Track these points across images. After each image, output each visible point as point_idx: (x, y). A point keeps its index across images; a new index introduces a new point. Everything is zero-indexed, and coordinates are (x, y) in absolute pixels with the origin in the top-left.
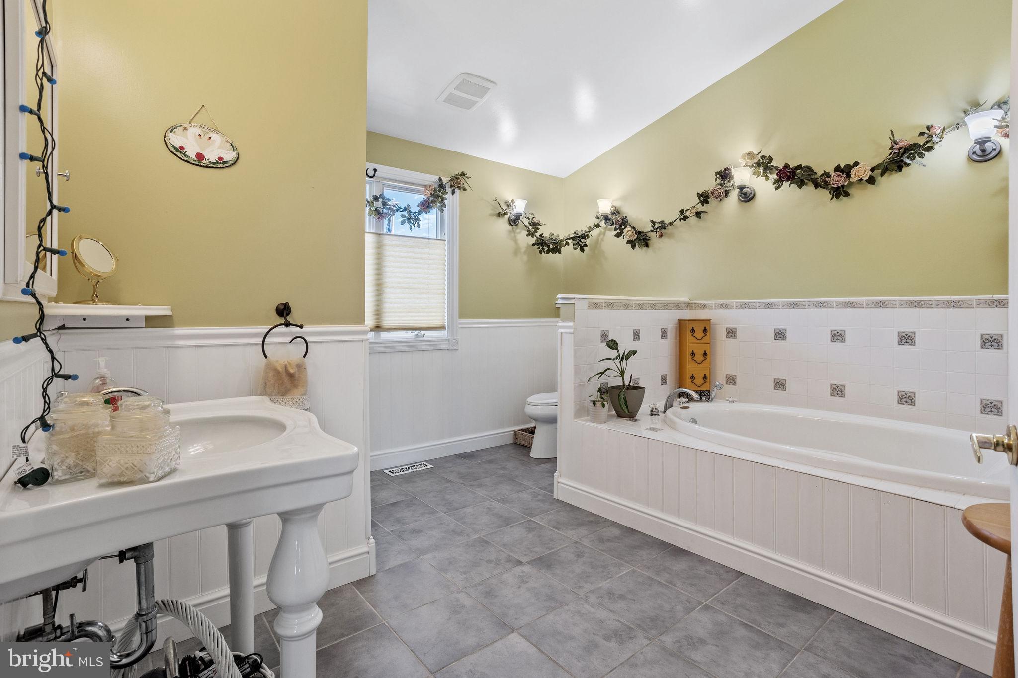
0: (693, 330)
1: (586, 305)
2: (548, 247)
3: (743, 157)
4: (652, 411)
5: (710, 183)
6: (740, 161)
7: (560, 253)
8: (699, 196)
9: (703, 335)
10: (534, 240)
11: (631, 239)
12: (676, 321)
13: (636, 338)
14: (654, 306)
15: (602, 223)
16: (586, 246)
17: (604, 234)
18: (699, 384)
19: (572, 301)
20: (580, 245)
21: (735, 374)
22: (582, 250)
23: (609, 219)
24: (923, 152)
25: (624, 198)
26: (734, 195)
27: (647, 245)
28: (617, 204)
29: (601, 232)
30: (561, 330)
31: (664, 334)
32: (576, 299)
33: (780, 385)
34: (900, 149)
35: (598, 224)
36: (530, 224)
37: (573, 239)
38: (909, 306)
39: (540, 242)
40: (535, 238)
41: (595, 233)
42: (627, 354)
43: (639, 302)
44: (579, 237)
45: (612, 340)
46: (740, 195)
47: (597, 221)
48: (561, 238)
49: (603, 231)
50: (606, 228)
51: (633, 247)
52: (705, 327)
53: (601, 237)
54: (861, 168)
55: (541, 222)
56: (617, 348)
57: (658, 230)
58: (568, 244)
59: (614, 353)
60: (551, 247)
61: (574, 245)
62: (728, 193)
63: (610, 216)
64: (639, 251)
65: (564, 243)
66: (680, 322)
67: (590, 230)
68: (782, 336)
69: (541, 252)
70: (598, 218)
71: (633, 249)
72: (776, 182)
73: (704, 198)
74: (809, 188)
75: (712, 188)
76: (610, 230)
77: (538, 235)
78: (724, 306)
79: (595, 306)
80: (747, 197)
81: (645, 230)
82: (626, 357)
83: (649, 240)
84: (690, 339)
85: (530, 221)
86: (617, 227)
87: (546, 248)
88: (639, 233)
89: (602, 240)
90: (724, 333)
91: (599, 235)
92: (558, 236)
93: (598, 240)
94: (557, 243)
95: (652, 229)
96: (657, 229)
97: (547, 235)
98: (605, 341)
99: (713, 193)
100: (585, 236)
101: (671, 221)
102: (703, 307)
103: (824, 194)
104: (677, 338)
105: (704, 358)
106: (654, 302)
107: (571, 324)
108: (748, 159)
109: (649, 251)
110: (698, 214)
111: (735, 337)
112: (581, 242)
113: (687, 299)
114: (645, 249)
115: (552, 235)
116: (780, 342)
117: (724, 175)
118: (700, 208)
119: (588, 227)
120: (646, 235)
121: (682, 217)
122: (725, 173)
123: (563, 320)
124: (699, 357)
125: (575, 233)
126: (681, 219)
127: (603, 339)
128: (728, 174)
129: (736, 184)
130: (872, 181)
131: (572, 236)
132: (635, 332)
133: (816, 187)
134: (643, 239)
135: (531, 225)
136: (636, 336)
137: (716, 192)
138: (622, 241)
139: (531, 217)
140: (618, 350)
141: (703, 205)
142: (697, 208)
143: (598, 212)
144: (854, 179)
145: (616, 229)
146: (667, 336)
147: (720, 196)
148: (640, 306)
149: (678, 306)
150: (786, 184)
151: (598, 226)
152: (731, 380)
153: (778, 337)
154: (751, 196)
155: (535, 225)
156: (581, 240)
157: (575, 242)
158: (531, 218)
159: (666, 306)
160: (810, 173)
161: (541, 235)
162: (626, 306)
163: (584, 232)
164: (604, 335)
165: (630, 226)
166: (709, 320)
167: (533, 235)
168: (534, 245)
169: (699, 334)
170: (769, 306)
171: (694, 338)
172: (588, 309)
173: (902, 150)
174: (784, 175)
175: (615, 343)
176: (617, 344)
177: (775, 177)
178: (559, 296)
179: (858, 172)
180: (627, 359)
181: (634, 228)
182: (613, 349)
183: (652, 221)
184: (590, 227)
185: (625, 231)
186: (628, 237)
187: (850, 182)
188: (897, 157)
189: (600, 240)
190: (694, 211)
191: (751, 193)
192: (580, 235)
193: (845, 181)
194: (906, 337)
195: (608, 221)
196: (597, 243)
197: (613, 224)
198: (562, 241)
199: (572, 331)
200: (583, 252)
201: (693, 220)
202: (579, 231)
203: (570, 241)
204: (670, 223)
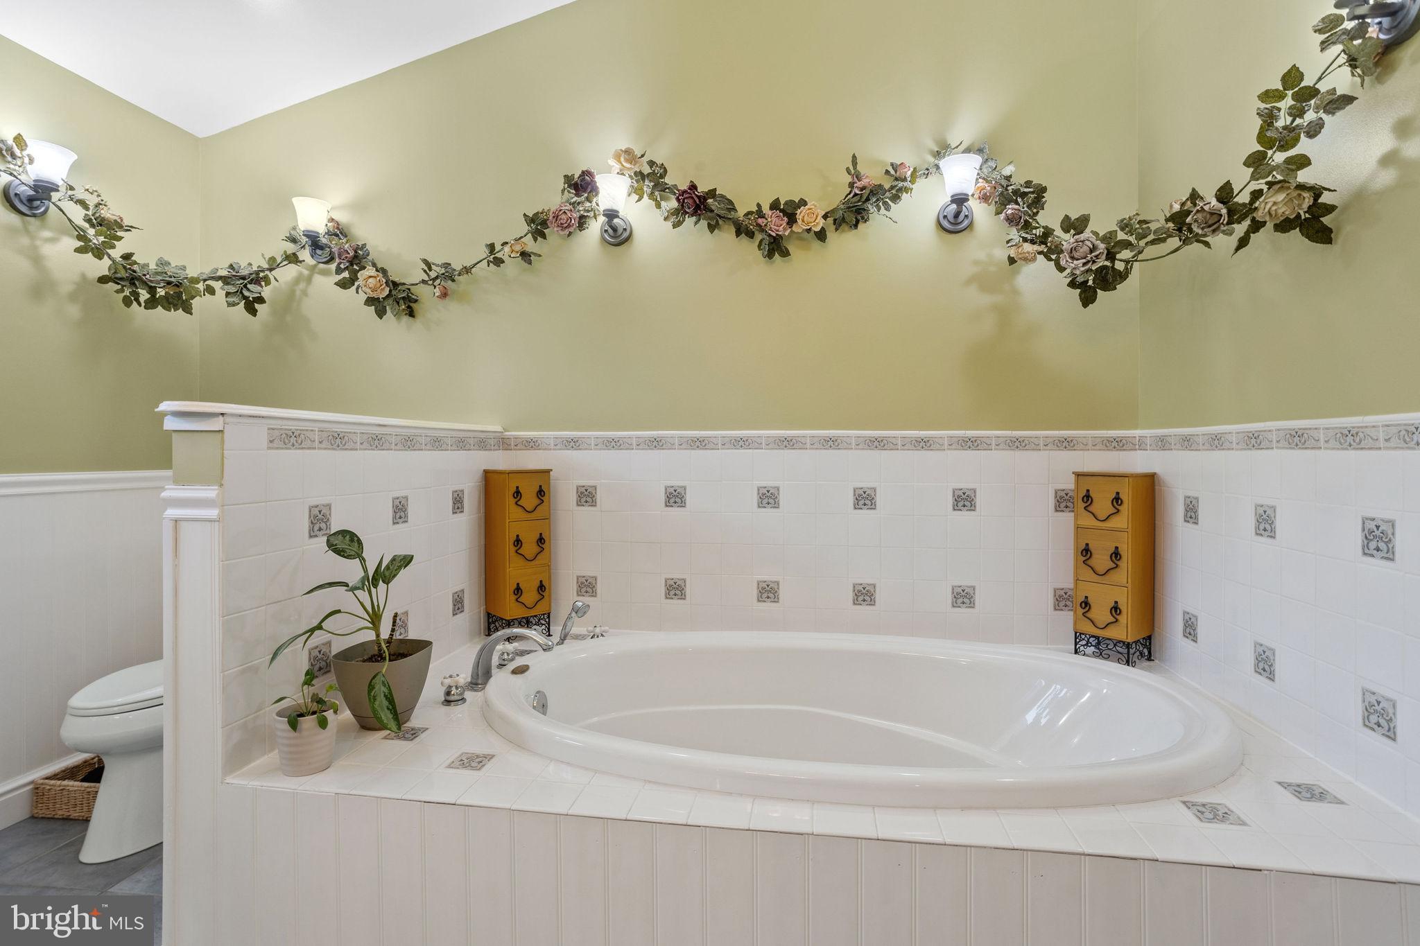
0: (517, 494)
1: (260, 434)
2: (152, 290)
3: (617, 157)
4: (448, 693)
5: (553, 198)
6: (612, 162)
7: (188, 310)
8: (531, 220)
9: (537, 501)
10: (102, 267)
11: (375, 295)
12: (478, 475)
13: (400, 518)
14: (437, 443)
15: (305, 255)
16: (261, 300)
17: (309, 280)
18: (529, 602)
19: (216, 424)
20: (245, 298)
21: (594, 575)
22: (252, 310)
23: (322, 248)
24: (889, 201)
25: (359, 206)
26: (596, 226)
27: (411, 313)
28: (342, 217)
29: (301, 274)
30: (172, 512)
31: (458, 503)
32: (228, 419)
33: (675, 590)
34: (862, 189)
35: (294, 254)
36: (89, 221)
37: (225, 280)
38: (869, 446)
39: (122, 274)
40: (106, 262)
41: (287, 273)
42: (388, 567)
43: (404, 432)
44: (243, 278)
45: (344, 533)
46: (606, 231)
47: (291, 248)
48: (192, 272)
49: (306, 272)
50: (315, 266)
51: (381, 313)
52: (540, 486)
53: (302, 286)
54: (810, 209)
55: (126, 222)
56: (359, 555)
57: (438, 281)
58: (211, 291)
59: (351, 571)
60: (161, 292)
61: (228, 294)
62: (585, 223)
63: (324, 240)
64: (393, 325)
65: (201, 286)
66: (489, 479)
67: (273, 265)
68: (678, 500)
69: (127, 302)
70: (293, 240)
71: (381, 318)
72: (676, 212)
73: (539, 225)
74: (727, 235)
75: (553, 209)
76: (325, 273)
77: (116, 253)
78: (573, 444)
79: (290, 438)
80: (618, 236)
81: (408, 281)
82: (384, 575)
83: (416, 301)
84: (512, 512)
85: (90, 213)
86: (342, 266)
87: (144, 295)
88: (395, 284)
89: (305, 293)
90: (573, 497)
91: (297, 280)
92: (184, 268)
93: (293, 292)
94: (178, 285)
95: (426, 278)
96: (437, 278)
97: (146, 258)
98: (322, 532)
99: (556, 217)
100: (257, 278)
101: (468, 265)
102: (531, 444)
103: (749, 250)
104: (482, 510)
105: (540, 549)
106: (437, 434)
107: (211, 492)
108: (627, 161)
109: (417, 324)
110: (525, 255)
111: (594, 504)
112: (248, 290)
113: (499, 428)
114: (406, 319)
115: (162, 263)
116: (675, 511)
117: (582, 185)
118: (530, 244)
119: (267, 257)
120: (409, 289)
121: (491, 258)
122: (584, 179)
123: (179, 481)
124: (529, 548)
125: (231, 267)
126: (489, 262)
127: (316, 527)
128: (588, 184)
129: (602, 208)
130: (821, 236)
131: (224, 273)
132: (397, 502)
133: (738, 233)
134: (403, 298)
135: (93, 226)
136: (400, 512)
137: (564, 216)
138: (354, 299)
139: (92, 201)
140: (363, 560)
141: (535, 240)
142: (525, 244)
143: (294, 228)
144: (799, 228)
145: (339, 271)
146: (463, 507)
147: (569, 226)
148: (409, 442)
149: (482, 443)
150: (689, 221)
151: (292, 259)
152: (587, 586)
153: (672, 501)
154: (625, 235)
155: (110, 228)
156: (249, 286)
157: (232, 289)
158: (91, 204)
159: (461, 443)
160: (728, 207)
161: (127, 257)
162: (376, 441)
163: (255, 268)
164: (318, 519)
165: (374, 265)
166: (548, 472)
167: (99, 253)
168: (103, 280)
169: (529, 500)
170: (656, 443)
171: (520, 509)
172: (269, 448)
173: (866, 192)
174: (690, 201)
175: (352, 540)
176: (360, 542)
177: (674, 204)
178: (165, 406)
179: (808, 215)
180: (387, 582)
181: (384, 272)
182: (348, 557)
183: (426, 262)
184: (273, 259)
185: (362, 275)
186: (368, 291)
187: (792, 231)
188: (859, 201)
189: (298, 293)
190: (518, 248)
191: (625, 230)
192: (244, 272)
193: (785, 229)
194: (864, 495)
195: (319, 252)
196: (290, 300)
197: (331, 259)
198: (195, 281)
199: (213, 513)
200: (255, 315)
201: (512, 266)
202: (243, 264)
203: (217, 285)
204: (465, 268)
